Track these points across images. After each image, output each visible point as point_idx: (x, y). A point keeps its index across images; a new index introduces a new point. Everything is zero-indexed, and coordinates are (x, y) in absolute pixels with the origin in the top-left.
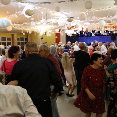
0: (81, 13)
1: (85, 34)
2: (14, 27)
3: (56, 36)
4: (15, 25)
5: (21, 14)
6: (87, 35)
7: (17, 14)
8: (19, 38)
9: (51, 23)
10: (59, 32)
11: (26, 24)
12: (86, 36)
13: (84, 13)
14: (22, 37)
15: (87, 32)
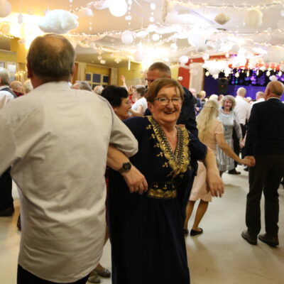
0: (250, 9)
1: (253, 79)
2: (82, 44)
3: (179, 75)
4: (85, 35)
5: (102, 8)
6: (257, 81)
7: (92, 8)
8: (90, 75)
9: (170, 39)
10: (186, 67)
11: (111, 35)
12: (253, 83)
13: (257, 8)
14: (98, 72)
15: (257, 74)
